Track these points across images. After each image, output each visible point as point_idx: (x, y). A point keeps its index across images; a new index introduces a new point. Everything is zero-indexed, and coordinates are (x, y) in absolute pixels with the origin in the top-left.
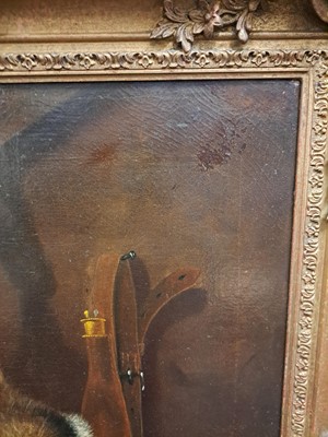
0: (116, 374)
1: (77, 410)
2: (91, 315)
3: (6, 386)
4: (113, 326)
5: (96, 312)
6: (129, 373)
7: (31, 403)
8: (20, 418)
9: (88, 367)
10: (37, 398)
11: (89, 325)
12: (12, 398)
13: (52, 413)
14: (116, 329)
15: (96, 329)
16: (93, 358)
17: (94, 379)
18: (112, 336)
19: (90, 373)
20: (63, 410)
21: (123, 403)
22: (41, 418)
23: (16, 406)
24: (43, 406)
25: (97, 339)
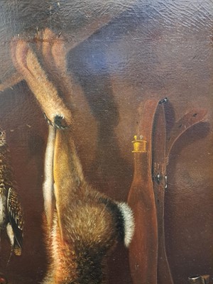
0: (150, 176)
1: (125, 200)
2: (138, 138)
3: (85, 183)
4: (151, 145)
5: (141, 137)
6: (158, 176)
7: (98, 194)
8: (91, 204)
9: (134, 171)
10: (102, 191)
11: (136, 145)
12: (87, 191)
13: (110, 201)
14: (153, 148)
15: (140, 148)
16: (137, 166)
17: (137, 179)
18: (150, 152)
19: (135, 176)
20: (116, 200)
21: (153, 196)
22: (104, 205)
23: (89, 196)
24: (105, 197)
25: (141, 154)
